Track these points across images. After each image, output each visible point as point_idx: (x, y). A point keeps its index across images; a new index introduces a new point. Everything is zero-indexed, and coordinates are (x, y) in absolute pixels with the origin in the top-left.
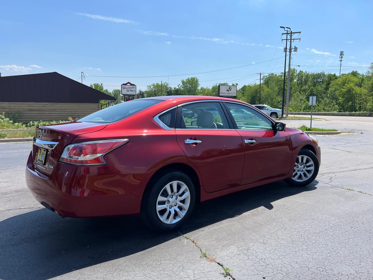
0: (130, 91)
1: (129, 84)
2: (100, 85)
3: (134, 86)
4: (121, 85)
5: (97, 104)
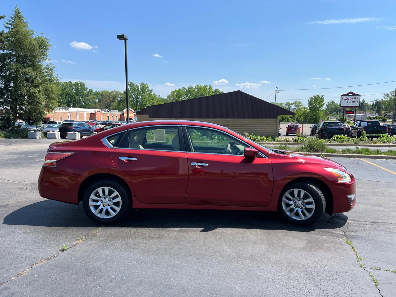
0: (351, 102)
1: (351, 94)
2: (321, 97)
3: (357, 96)
4: (341, 96)
5: (276, 119)
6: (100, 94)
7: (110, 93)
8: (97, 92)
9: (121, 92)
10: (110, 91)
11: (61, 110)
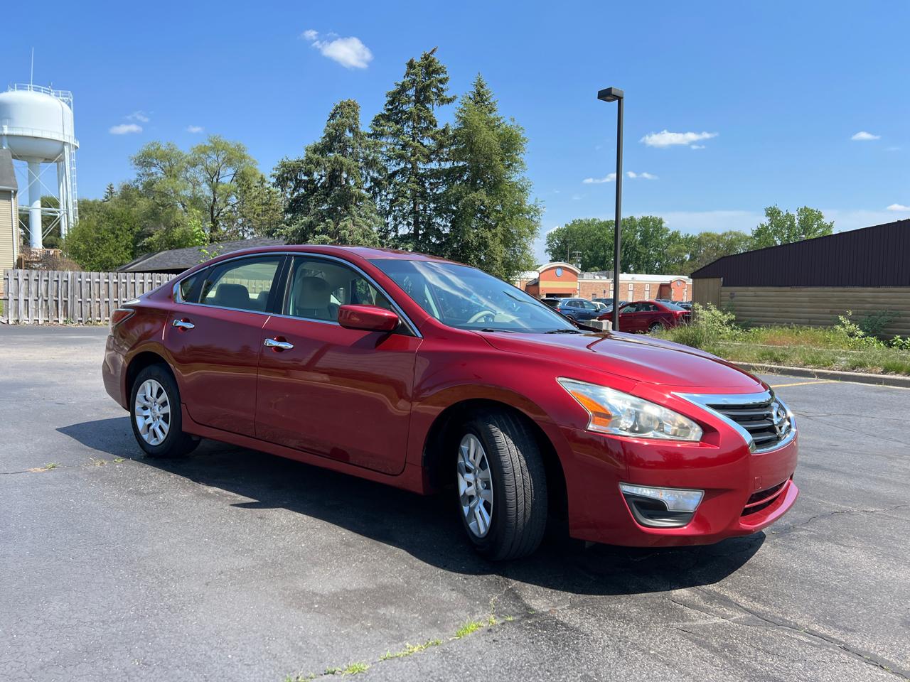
6: (695, 242)
7: (719, 238)
8: (690, 236)
9: (748, 235)
10: (720, 233)
11: (597, 277)
